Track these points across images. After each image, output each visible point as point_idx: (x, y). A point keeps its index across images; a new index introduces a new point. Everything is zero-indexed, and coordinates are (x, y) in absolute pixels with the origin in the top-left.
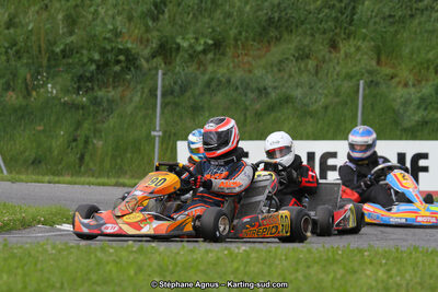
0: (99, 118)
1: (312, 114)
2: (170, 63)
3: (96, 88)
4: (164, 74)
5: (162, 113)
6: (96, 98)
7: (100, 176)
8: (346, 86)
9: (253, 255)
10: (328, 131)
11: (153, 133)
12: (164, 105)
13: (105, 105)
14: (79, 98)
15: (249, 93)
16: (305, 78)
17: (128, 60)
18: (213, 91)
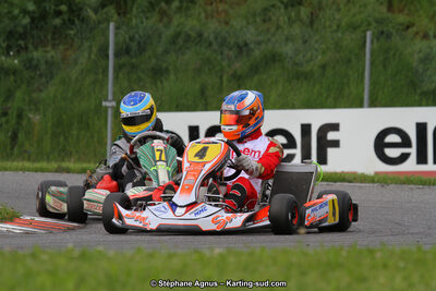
0: (35, 86)
1: (307, 76)
2: (125, 13)
3: (30, 46)
4: (117, 28)
5: (116, 78)
6: (31, 60)
7: (37, 159)
8: (349, 40)
10: (327, 98)
11: (104, 104)
12: (118, 68)
13: (43, 67)
14: (9, 60)
15: (226, 52)
16: (296, 30)
17: (71, 10)
18: (180, 48)
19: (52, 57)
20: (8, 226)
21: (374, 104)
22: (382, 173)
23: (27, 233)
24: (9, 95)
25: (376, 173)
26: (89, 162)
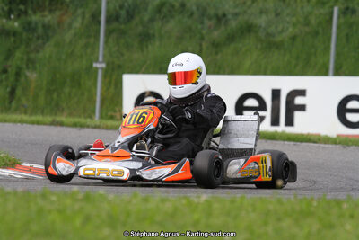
0: (33, 46)
1: (278, 46)
3: (30, 12)
5: (106, 42)
6: (29, 23)
7: (34, 112)
8: (317, 13)
9: (216, 206)
10: (296, 65)
11: (95, 65)
12: (109, 33)
13: (40, 31)
14: (10, 23)
15: (206, 21)
16: (270, 4)
18: (164, 17)
19: (49, 21)
20: (10, 171)
21: (338, 72)
22: (343, 135)
23: (27, 178)
24: (9, 54)
25: (339, 136)
26: (80, 116)
